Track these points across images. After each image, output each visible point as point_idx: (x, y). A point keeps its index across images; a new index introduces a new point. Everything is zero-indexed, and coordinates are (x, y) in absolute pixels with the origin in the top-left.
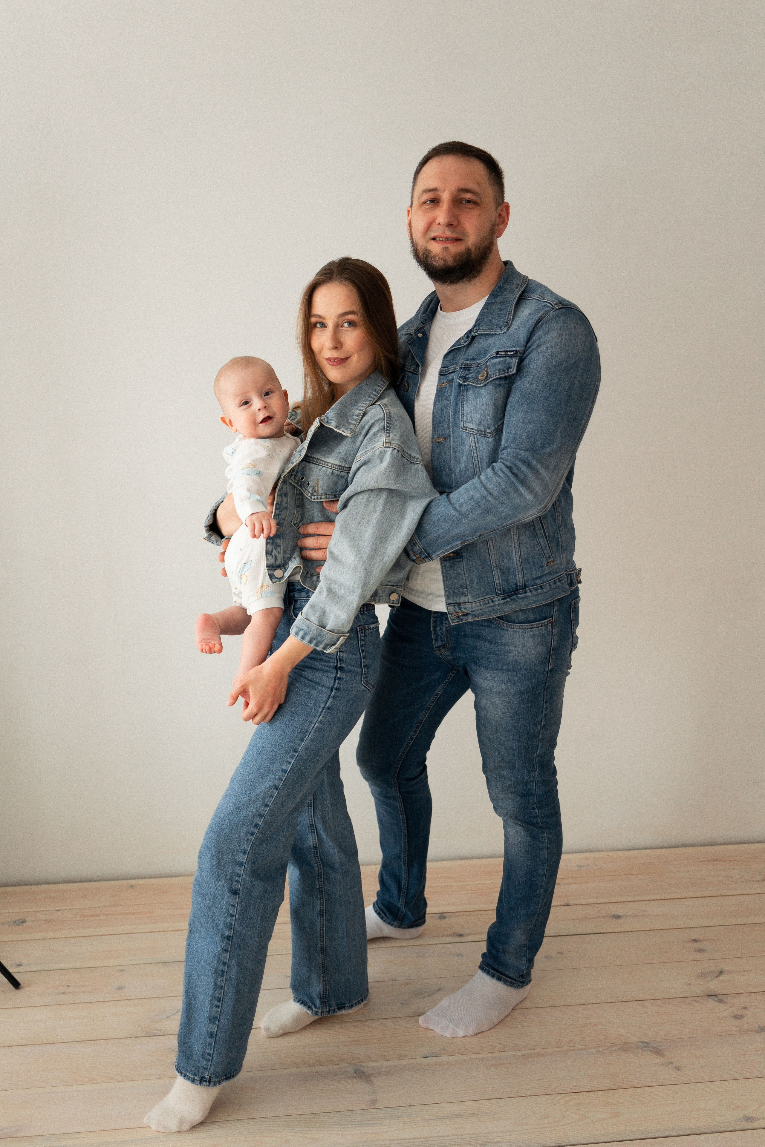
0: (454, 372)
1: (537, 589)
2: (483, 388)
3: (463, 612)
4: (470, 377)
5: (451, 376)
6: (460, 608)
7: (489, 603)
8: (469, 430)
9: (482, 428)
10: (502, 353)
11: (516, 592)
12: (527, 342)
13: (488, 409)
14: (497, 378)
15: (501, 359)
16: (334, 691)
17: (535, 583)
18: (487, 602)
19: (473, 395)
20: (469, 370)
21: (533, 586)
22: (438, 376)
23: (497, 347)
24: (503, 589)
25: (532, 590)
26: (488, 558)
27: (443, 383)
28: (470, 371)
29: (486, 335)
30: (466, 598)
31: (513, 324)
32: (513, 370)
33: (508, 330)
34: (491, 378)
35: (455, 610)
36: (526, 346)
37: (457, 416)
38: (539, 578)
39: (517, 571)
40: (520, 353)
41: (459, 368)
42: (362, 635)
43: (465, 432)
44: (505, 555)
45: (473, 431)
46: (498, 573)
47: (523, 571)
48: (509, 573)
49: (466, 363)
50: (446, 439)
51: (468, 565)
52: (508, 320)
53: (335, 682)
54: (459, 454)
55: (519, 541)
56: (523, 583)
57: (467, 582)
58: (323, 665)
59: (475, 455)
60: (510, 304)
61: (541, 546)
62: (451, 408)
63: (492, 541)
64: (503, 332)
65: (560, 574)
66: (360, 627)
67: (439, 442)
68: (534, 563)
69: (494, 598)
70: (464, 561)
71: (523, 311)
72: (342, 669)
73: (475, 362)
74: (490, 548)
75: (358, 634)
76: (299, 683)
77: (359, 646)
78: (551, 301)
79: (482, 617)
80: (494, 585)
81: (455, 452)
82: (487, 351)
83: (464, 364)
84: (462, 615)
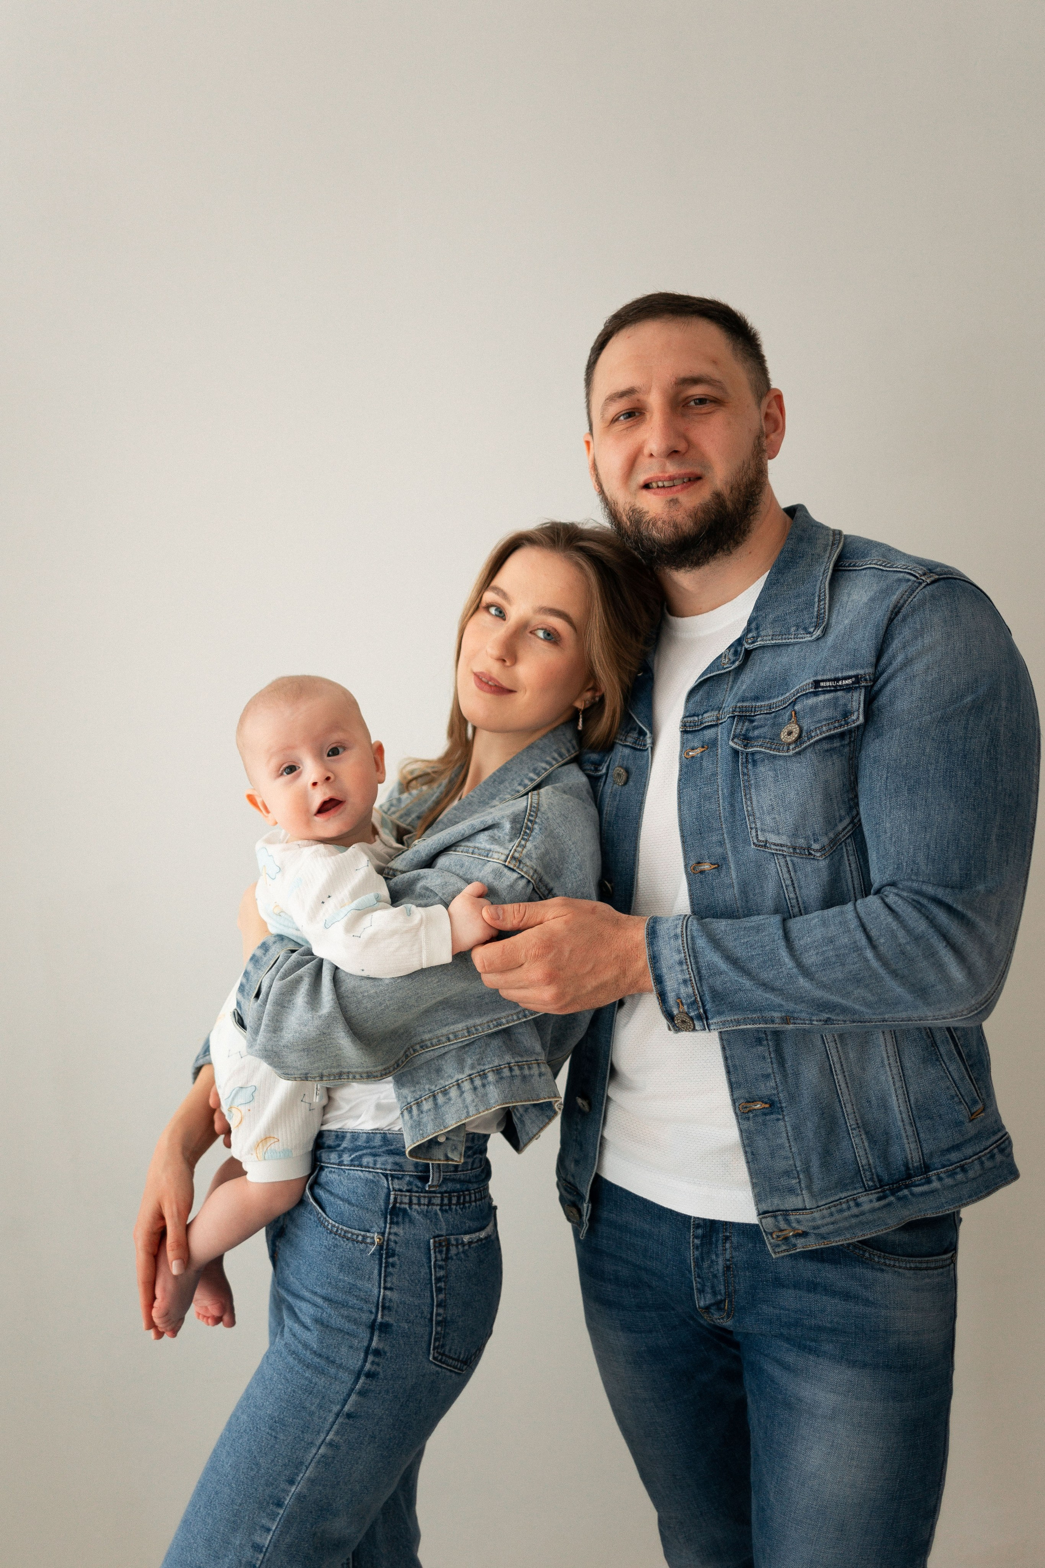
0: (716, 725)
1: (952, 1174)
2: (795, 759)
3: (794, 1229)
4: (758, 737)
5: (709, 734)
6: (787, 1221)
7: (849, 1208)
8: (773, 847)
9: (800, 842)
10: (828, 684)
11: (908, 1182)
12: (879, 656)
13: (812, 804)
14: (825, 738)
15: (828, 696)
16: (362, 1379)
17: (949, 1160)
18: (844, 1205)
19: (769, 773)
20: (752, 721)
21: (944, 1166)
22: (679, 734)
23: (810, 671)
24: (878, 1176)
25: (942, 1175)
26: (838, 1109)
27: (693, 749)
28: (755, 724)
29: (773, 646)
30: (799, 1197)
31: (833, 621)
32: (858, 718)
34: (811, 737)
36: (877, 664)
37: (739, 818)
38: (956, 1147)
39: (904, 1135)
40: (866, 680)
41: (729, 717)
42: (439, 1257)
43: (763, 851)
44: (874, 1101)
45: (781, 848)
46: (863, 1143)
47: (918, 1136)
48: (887, 1141)
49: (742, 707)
50: (718, 867)
51: (795, 1128)
52: (821, 614)
53: (365, 1360)
54: (754, 895)
55: (902, 1070)
56: (920, 1161)
57: (798, 1164)
58: (347, 1317)
59: (792, 895)
60: (819, 582)
61: (953, 1079)
62: (721, 801)
63: (844, 1072)
64: (814, 637)
65: (1000, 1134)
66: (437, 1239)
67: (702, 872)
68: (940, 1116)
69: (859, 1197)
70: (787, 1119)
71: (849, 594)
72: (385, 1328)
73: (763, 703)
74: (840, 1089)
75: (430, 1255)
76: (294, 1356)
77: (431, 1280)
78: (909, 570)
79: (837, 1239)
80: (857, 1168)
81: (744, 893)
82: (785, 680)
83: (737, 710)
84: (795, 1235)
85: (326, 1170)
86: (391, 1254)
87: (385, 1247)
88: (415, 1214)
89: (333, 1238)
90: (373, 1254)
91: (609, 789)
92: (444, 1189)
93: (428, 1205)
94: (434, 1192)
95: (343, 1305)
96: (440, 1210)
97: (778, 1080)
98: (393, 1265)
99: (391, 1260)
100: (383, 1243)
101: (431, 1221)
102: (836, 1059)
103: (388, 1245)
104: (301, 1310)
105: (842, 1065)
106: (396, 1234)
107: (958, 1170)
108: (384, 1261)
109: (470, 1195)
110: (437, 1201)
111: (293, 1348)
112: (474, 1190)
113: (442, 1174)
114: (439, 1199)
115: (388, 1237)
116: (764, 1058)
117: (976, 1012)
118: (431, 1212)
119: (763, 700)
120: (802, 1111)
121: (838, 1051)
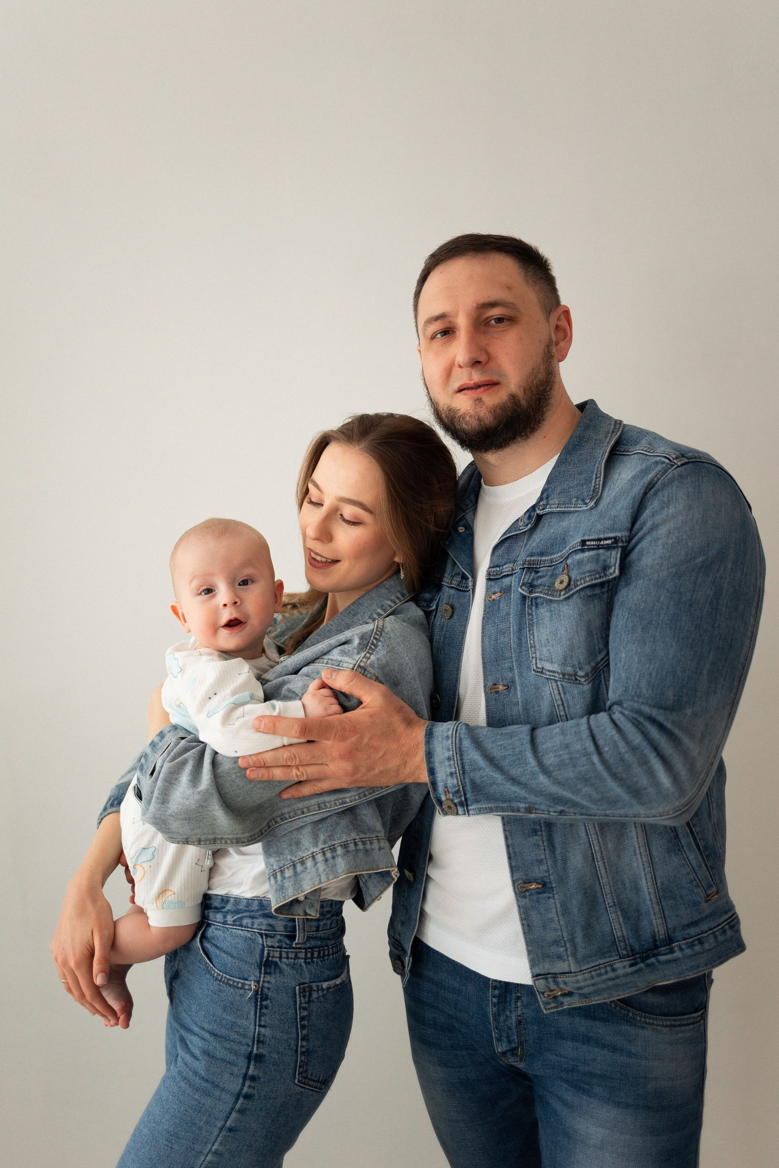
0: (511, 575)
1: (691, 946)
2: (564, 603)
3: (561, 990)
4: (540, 585)
5: (507, 581)
6: (556, 983)
7: (606, 973)
8: (547, 673)
9: (569, 669)
10: (592, 543)
11: (655, 952)
12: (633, 523)
13: (577, 639)
14: (588, 586)
15: (591, 553)
16: (241, 1100)
17: (689, 934)
18: (603, 970)
19: (547, 614)
20: (537, 572)
21: (685, 939)
22: (484, 581)
23: (581, 533)
24: (630, 946)
25: (683, 947)
26: (599, 890)
27: (494, 594)
28: (539, 574)
30: (566, 963)
31: (605, 494)
32: (614, 571)
33: (597, 504)
34: (577, 586)
35: (548, 987)
36: (631, 530)
37: (524, 649)
38: (695, 923)
39: (652, 912)
40: (622, 541)
41: (520, 569)
42: (303, 1000)
43: (541, 676)
44: (628, 885)
45: (554, 674)
46: (618, 918)
47: (663, 913)
48: (638, 917)
49: (531, 560)
50: (508, 688)
51: (563, 904)
52: (596, 489)
53: (243, 1085)
54: (534, 712)
55: (651, 858)
56: (665, 935)
57: (565, 935)
58: (229, 1049)
59: (562, 713)
60: (598, 462)
61: (692, 866)
62: (512, 635)
63: (603, 860)
64: (589, 507)
65: (730, 914)
66: (302, 986)
67: (497, 692)
68: (681, 897)
69: (615, 963)
70: (556, 897)
71: (620, 474)
72: (259, 1058)
73: (546, 558)
74: (600, 873)
75: (296, 999)
76: (185, 1081)
77: (297, 1019)
78: (667, 454)
79: (596, 998)
80: (613, 940)
81: (526, 709)
82: (564, 539)
83: (527, 563)
84: (562, 995)
85: (212, 927)
86: (265, 998)
87: (260, 993)
88: (284, 966)
89: (218, 984)
90: (250, 998)
91: (439, 621)
92: (308, 945)
93: (294, 959)
94: (300, 948)
95: (226, 1039)
96: (305, 962)
97: (549, 865)
98: (266, 1007)
99: (264, 1003)
100: (258, 989)
101: (297, 972)
102: (597, 848)
103: (262, 990)
104: (191, 1042)
105: (602, 854)
106: (269, 982)
107: (696, 942)
108: (259, 1004)
109: (328, 949)
110: (302, 955)
111: (184, 1074)
112: (331, 945)
113: (306, 933)
114: (304, 954)
115: (262, 985)
116: (539, 846)
117: (680, 812)
118: (296, 964)
119: (546, 556)
120: (569, 891)
121: (599, 842)
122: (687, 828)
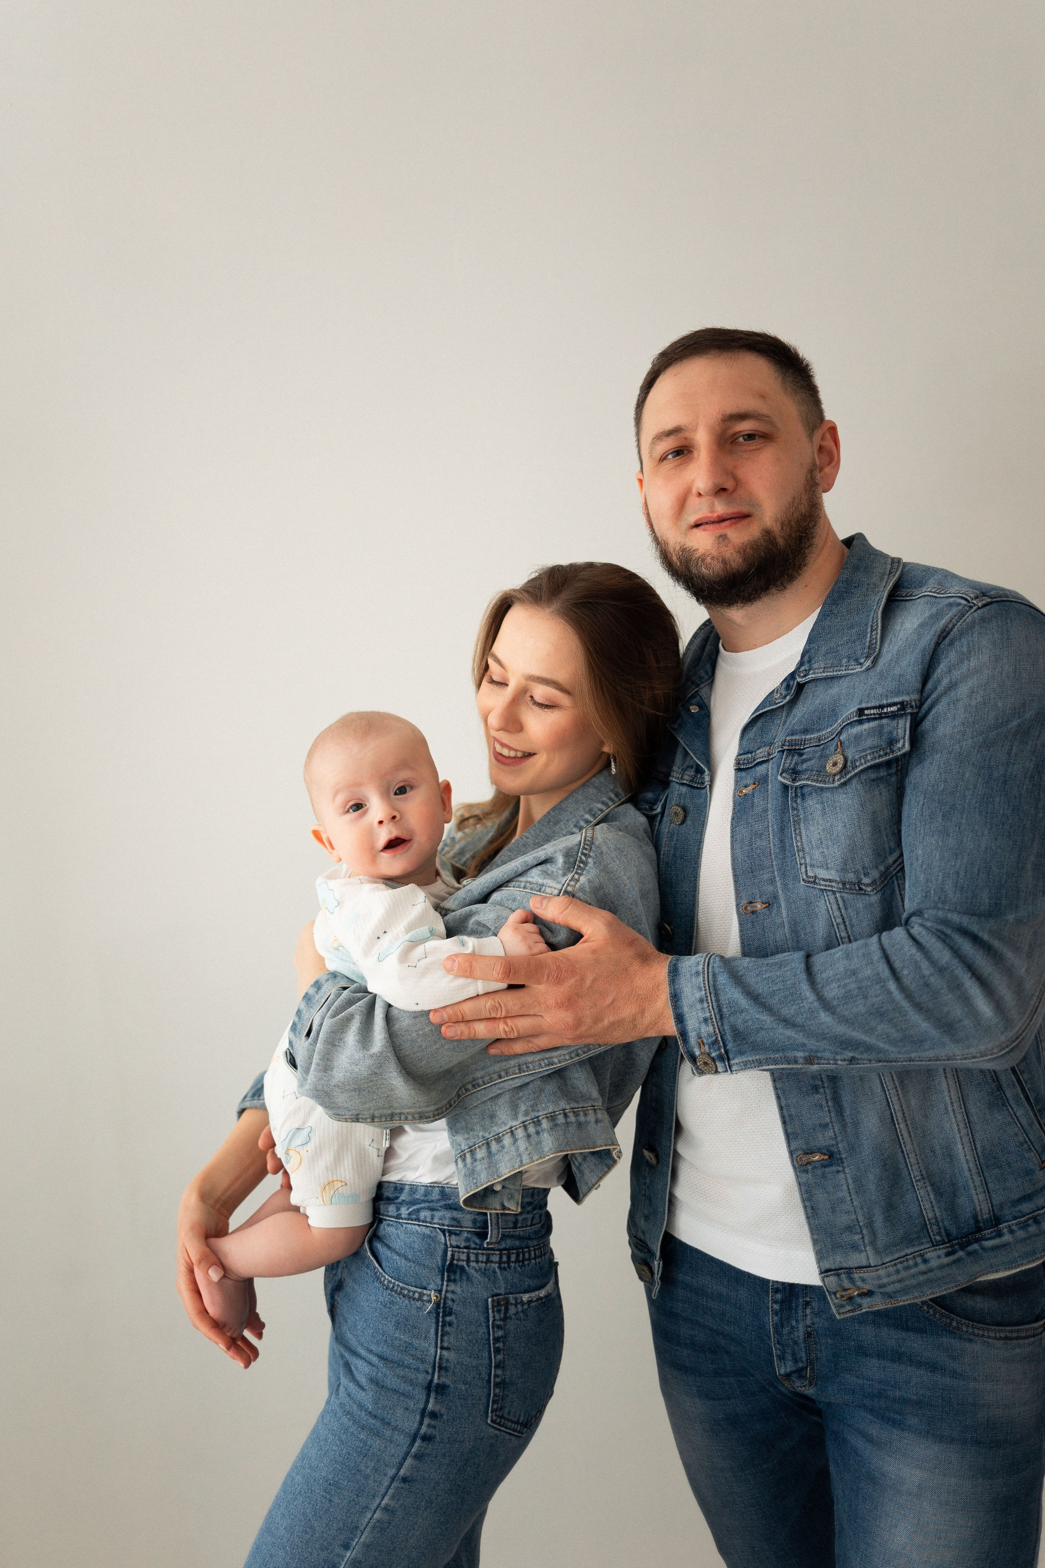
0: (767, 761)
1: (1024, 1226)
2: (840, 790)
3: (859, 1288)
4: (806, 770)
5: (760, 769)
6: (851, 1280)
7: (916, 1265)
8: (822, 882)
9: (850, 876)
10: (872, 711)
11: (978, 1235)
12: (925, 682)
13: (860, 836)
14: (871, 767)
15: (872, 724)
16: (418, 1442)
17: (1020, 1211)
18: (911, 1262)
19: (818, 806)
20: (802, 755)
21: (1015, 1218)
22: (733, 772)
23: (856, 699)
24: (946, 1230)
25: (1014, 1228)
27: (747, 786)
28: (805, 757)
29: (826, 679)
30: (863, 1254)
31: (884, 649)
32: (903, 745)
33: (875, 662)
34: (855, 767)
35: (841, 1286)
36: (921, 691)
37: (789, 854)
38: (1028, 1198)
39: (972, 1185)
40: (911, 707)
41: (778, 752)
42: (497, 1316)
43: (813, 887)
44: (938, 1151)
45: (830, 884)
46: (929, 1195)
47: (987, 1186)
48: (954, 1192)
49: (792, 740)
50: (769, 905)
51: (856, 1180)
52: (873, 644)
53: (421, 1423)
55: (968, 1117)
56: (990, 1213)
57: (861, 1218)
58: (402, 1377)
59: (843, 934)
60: (872, 613)
61: (1021, 1125)
62: (771, 837)
63: (906, 1121)
64: (864, 668)
66: (495, 1298)
67: (753, 912)
68: (1009, 1164)
69: (926, 1252)
70: (847, 1170)
71: (902, 623)
72: (441, 1389)
73: (812, 736)
74: (903, 1139)
75: (488, 1314)
76: (348, 1416)
77: (489, 1340)
78: (963, 594)
79: (904, 1298)
80: (923, 1222)
81: (795, 931)
82: (834, 710)
83: (787, 743)
84: (860, 1295)
85: (386, 1223)
86: (448, 1312)
87: (442, 1305)
88: (473, 1271)
89: (390, 1295)
90: (430, 1312)
91: (665, 828)
92: (503, 1246)
93: (486, 1263)
94: (493, 1249)
95: (398, 1364)
96: (500, 1267)
97: (836, 1130)
98: (450, 1324)
99: (448, 1319)
100: (440, 1301)
101: (490, 1279)
102: (897, 1107)
103: (445, 1303)
104: (357, 1369)
105: (904, 1114)
106: (453, 1292)
107: (1031, 1221)
108: (441, 1320)
109: (529, 1252)
110: (496, 1258)
111: (348, 1408)
112: (535, 1246)
113: (501, 1230)
114: (498, 1256)
115: (445, 1294)
116: (821, 1106)
118: (489, 1270)
119: (812, 733)
120: (862, 1163)
121: (899, 1099)
122: (1013, 1076)
